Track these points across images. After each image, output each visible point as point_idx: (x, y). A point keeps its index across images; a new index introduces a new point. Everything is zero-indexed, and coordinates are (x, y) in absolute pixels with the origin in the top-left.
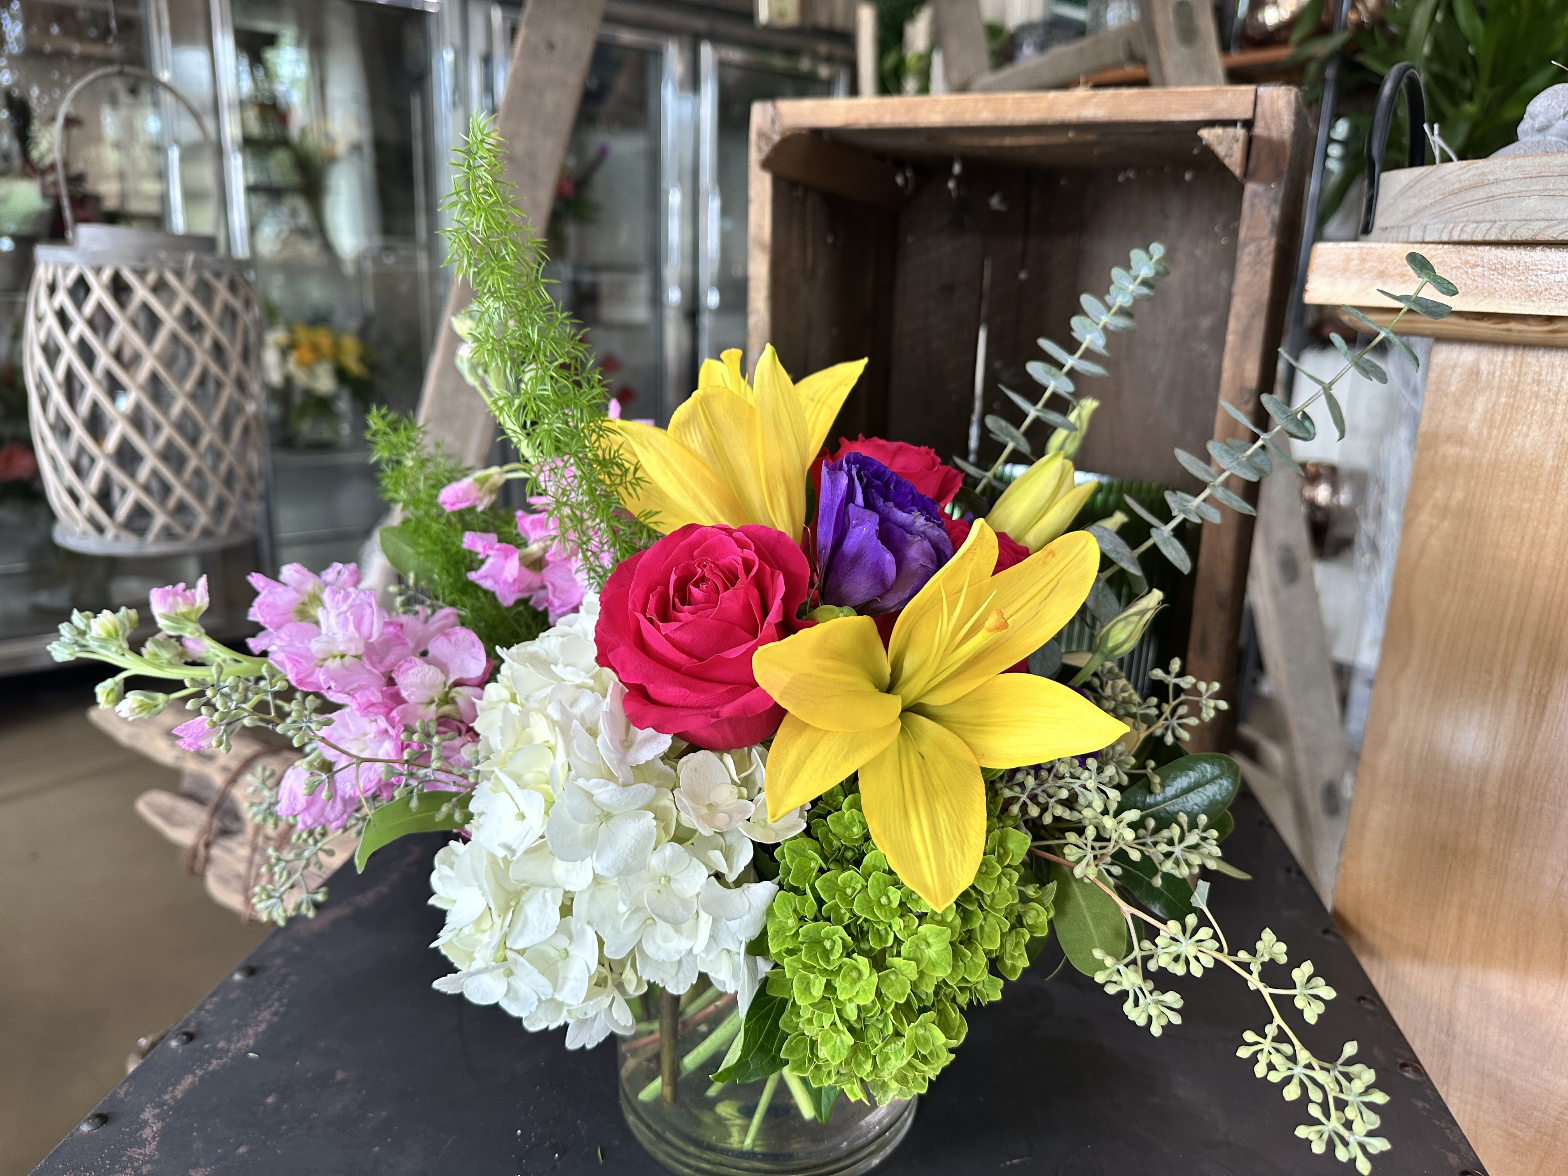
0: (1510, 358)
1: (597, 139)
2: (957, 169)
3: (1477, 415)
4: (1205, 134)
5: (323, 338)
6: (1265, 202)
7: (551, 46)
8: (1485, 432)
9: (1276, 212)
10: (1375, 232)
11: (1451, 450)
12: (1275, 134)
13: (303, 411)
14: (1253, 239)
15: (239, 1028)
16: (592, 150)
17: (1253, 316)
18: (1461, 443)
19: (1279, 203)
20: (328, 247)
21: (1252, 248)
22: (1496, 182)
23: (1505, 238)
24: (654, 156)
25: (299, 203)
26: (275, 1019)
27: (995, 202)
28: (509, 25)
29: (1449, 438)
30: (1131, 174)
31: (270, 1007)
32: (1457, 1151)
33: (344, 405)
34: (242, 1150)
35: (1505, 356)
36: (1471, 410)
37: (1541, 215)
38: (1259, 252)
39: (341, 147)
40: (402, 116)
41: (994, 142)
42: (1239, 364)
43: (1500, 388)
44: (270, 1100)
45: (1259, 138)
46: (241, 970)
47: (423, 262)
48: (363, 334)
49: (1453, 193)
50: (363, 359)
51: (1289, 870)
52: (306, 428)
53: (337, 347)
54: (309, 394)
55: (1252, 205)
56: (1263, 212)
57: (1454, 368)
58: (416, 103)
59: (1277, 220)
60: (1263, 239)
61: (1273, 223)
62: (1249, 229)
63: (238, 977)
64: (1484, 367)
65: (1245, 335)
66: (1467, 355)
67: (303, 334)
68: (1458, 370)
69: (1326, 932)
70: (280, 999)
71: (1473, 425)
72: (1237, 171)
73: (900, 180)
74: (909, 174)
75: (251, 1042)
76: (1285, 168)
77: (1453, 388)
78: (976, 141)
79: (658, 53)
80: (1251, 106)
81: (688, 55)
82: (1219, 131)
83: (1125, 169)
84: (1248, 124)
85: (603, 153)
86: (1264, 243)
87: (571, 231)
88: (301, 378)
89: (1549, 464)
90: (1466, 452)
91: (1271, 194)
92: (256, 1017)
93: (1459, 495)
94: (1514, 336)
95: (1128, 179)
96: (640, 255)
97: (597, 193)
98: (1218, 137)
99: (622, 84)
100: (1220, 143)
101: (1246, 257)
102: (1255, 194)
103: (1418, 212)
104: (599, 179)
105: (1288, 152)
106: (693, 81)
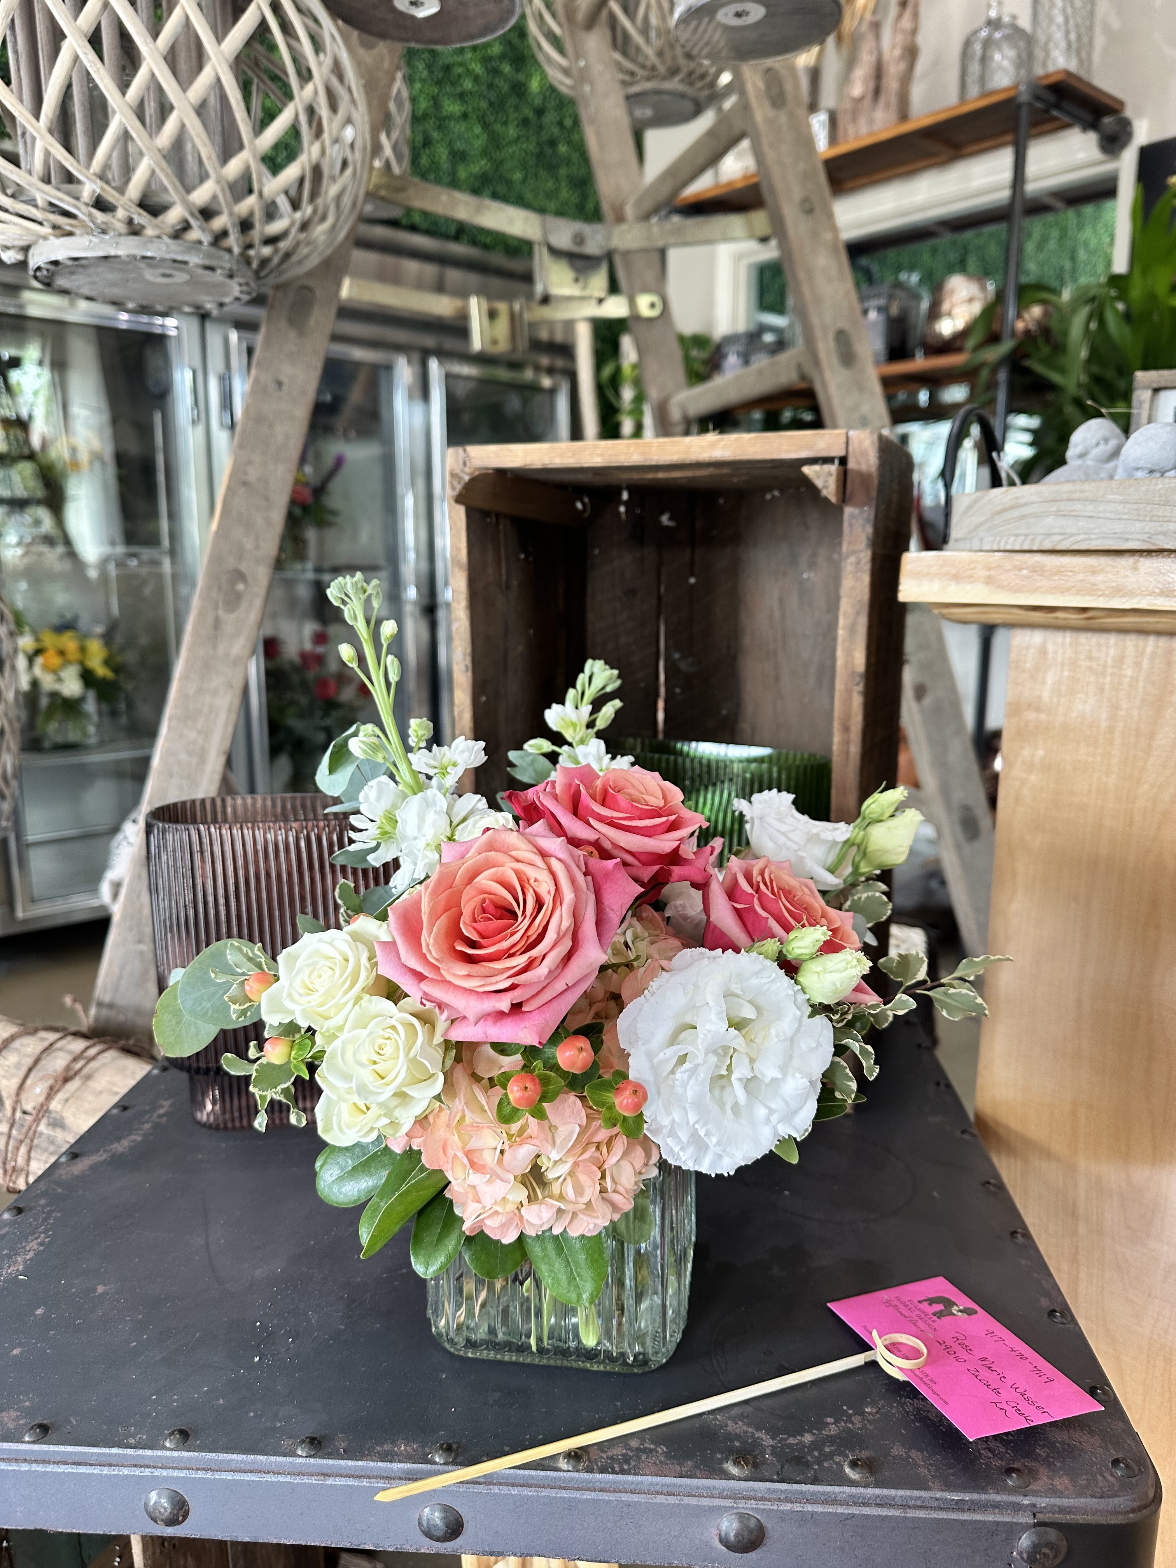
0: (1068, 640)
1: (335, 447)
2: (625, 496)
3: (1048, 687)
4: (806, 470)
5: (69, 642)
6: (861, 522)
7: (280, 384)
8: (1055, 700)
9: (869, 529)
10: (951, 543)
11: (1031, 716)
12: (864, 467)
13: (50, 713)
14: (853, 552)
15: (9, 1256)
16: (328, 461)
17: (858, 614)
18: (1038, 710)
19: (872, 522)
20: (72, 554)
21: (852, 559)
22: (1025, 504)
23: (1035, 548)
24: (388, 463)
25: (44, 514)
26: (41, 1248)
27: (665, 519)
28: (245, 345)
29: (1029, 706)
30: (776, 493)
31: (37, 1238)
32: (1047, 1295)
33: (91, 706)
34: (16, 1352)
35: (1064, 638)
36: (1043, 683)
37: (1057, 531)
38: (858, 562)
39: (84, 457)
40: (145, 431)
41: (650, 476)
42: (849, 654)
43: (1063, 664)
44: (39, 1312)
45: (852, 470)
46: (9, 1209)
47: (167, 566)
48: (108, 638)
49: (999, 513)
50: (107, 662)
51: (938, 1084)
52: (53, 730)
53: (83, 650)
54: (54, 695)
55: (851, 525)
56: (860, 529)
57: (1027, 648)
58: (158, 418)
59: (871, 536)
60: (861, 551)
61: (868, 538)
62: (850, 543)
63: (6, 1216)
64: (1050, 648)
65: (852, 630)
66: (1037, 637)
67: (49, 640)
68: (1031, 651)
69: (964, 1132)
70: (45, 1232)
71: (1046, 695)
72: (833, 499)
73: (579, 505)
74: (586, 500)
75: (21, 1268)
76: (874, 494)
77: (1028, 665)
78: (635, 476)
79: (389, 368)
80: (844, 446)
81: (418, 368)
82: (816, 468)
83: (770, 489)
84: (843, 461)
85: (339, 462)
86: (862, 555)
87: (311, 534)
88: (48, 682)
89: (1104, 724)
90: (1043, 717)
91: (865, 515)
92: (24, 1247)
93: (1041, 753)
94: (1061, 622)
95: (773, 497)
96: (379, 555)
97: (334, 500)
98: (816, 472)
99: (356, 395)
100: (818, 477)
101: (849, 566)
102: (852, 516)
103: (977, 527)
104: (335, 485)
105: (876, 482)
106: (424, 391)
